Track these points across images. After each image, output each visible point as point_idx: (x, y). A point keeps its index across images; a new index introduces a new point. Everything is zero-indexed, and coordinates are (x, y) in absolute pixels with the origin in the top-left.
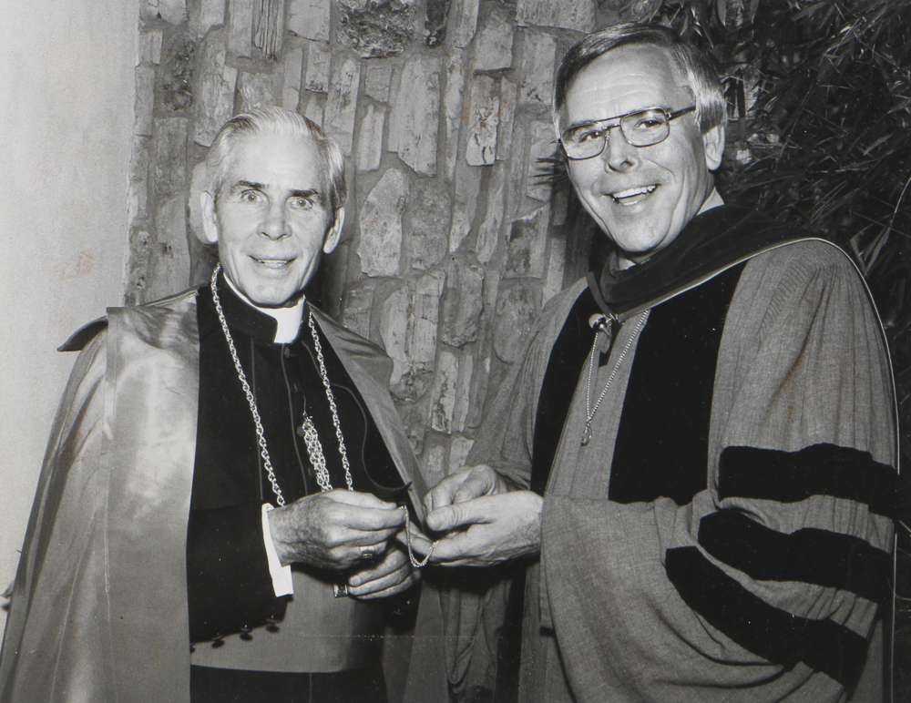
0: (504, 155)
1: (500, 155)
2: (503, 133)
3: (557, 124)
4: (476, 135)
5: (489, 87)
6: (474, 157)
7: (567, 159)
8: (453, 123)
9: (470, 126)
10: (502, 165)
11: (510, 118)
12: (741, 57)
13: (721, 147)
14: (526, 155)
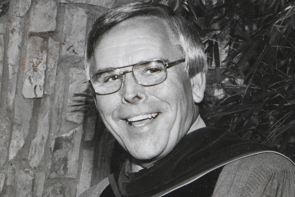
0: (50, 92)
1: (47, 91)
2: (49, 76)
3: (88, 70)
4: (30, 77)
5: (39, 44)
6: (28, 92)
7: (95, 94)
8: (13, 69)
9: (26, 71)
10: (48, 99)
11: (55, 65)
12: (216, 26)
13: (203, 87)
14: (66, 90)
